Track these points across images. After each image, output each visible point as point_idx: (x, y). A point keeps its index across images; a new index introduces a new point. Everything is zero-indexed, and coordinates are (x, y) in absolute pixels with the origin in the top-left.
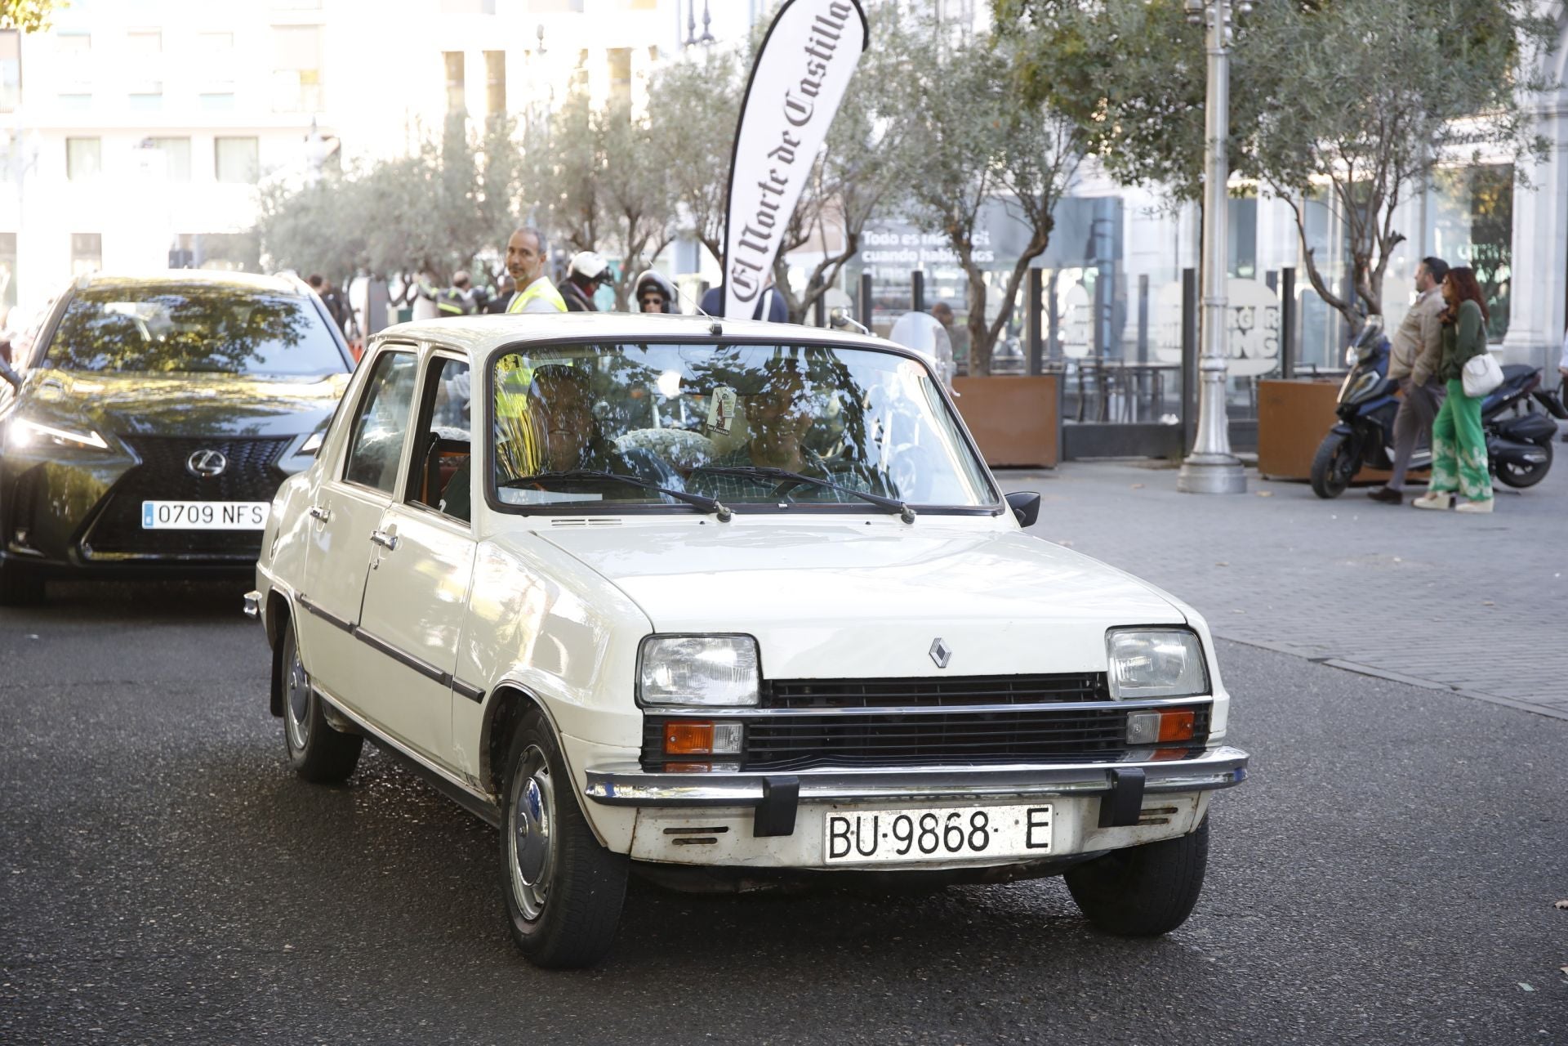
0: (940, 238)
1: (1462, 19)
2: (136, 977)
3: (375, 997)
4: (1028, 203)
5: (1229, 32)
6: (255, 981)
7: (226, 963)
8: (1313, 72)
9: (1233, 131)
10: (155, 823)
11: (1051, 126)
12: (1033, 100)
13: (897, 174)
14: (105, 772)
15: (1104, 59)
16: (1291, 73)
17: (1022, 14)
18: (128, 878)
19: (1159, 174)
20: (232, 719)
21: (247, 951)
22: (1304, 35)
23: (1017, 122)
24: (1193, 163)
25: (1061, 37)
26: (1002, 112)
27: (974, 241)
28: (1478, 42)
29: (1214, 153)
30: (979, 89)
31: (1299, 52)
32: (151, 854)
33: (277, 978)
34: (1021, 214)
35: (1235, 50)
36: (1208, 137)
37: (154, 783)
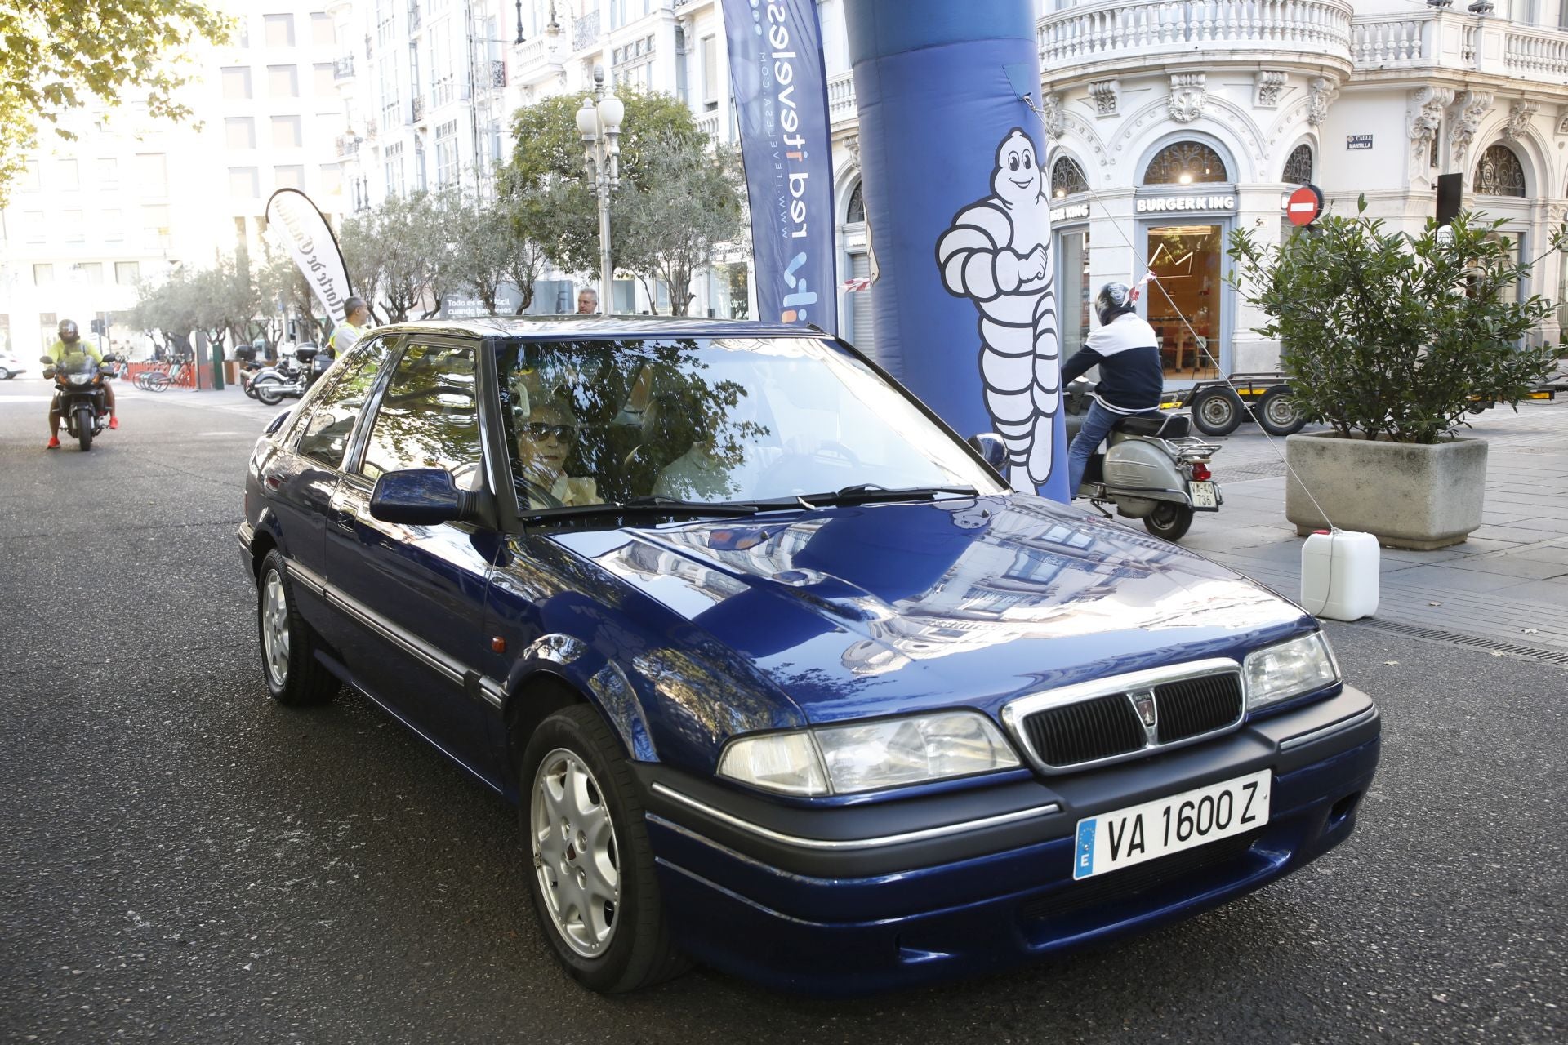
0: (480, 302)
1: (713, 194)
2: (21, 681)
3: (151, 681)
4: (521, 284)
5: (608, 200)
6: (87, 679)
7: (73, 671)
8: (644, 218)
9: (613, 247)
10: (46, 604)
11: (528, 246)
12: (520, 233)
13: (456, 270)
14: (23, 580)
15: (551, 214)
16: (636, 220)
17: (511, 193)
18: (26, 632)
19: (582, 267)
20: (97, 550)
21: (86, 664)
22: (641, 201)
23: (511, 247)
24: (596, 264)
25: (531, 203)
26: (504, 239)
27: (496, 301)
28: (721, 205)
29: (605, 258)
30: (493, 229)
31: (639, 209)
32: (41, 619)
33: (99, 676)
34: (517, 288)
35: (611, 207)
36: (601, 248)
37: (49, 584)
